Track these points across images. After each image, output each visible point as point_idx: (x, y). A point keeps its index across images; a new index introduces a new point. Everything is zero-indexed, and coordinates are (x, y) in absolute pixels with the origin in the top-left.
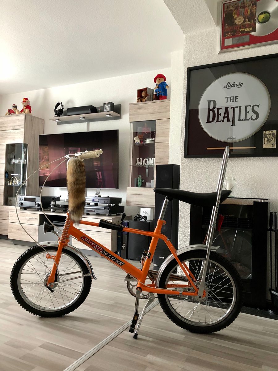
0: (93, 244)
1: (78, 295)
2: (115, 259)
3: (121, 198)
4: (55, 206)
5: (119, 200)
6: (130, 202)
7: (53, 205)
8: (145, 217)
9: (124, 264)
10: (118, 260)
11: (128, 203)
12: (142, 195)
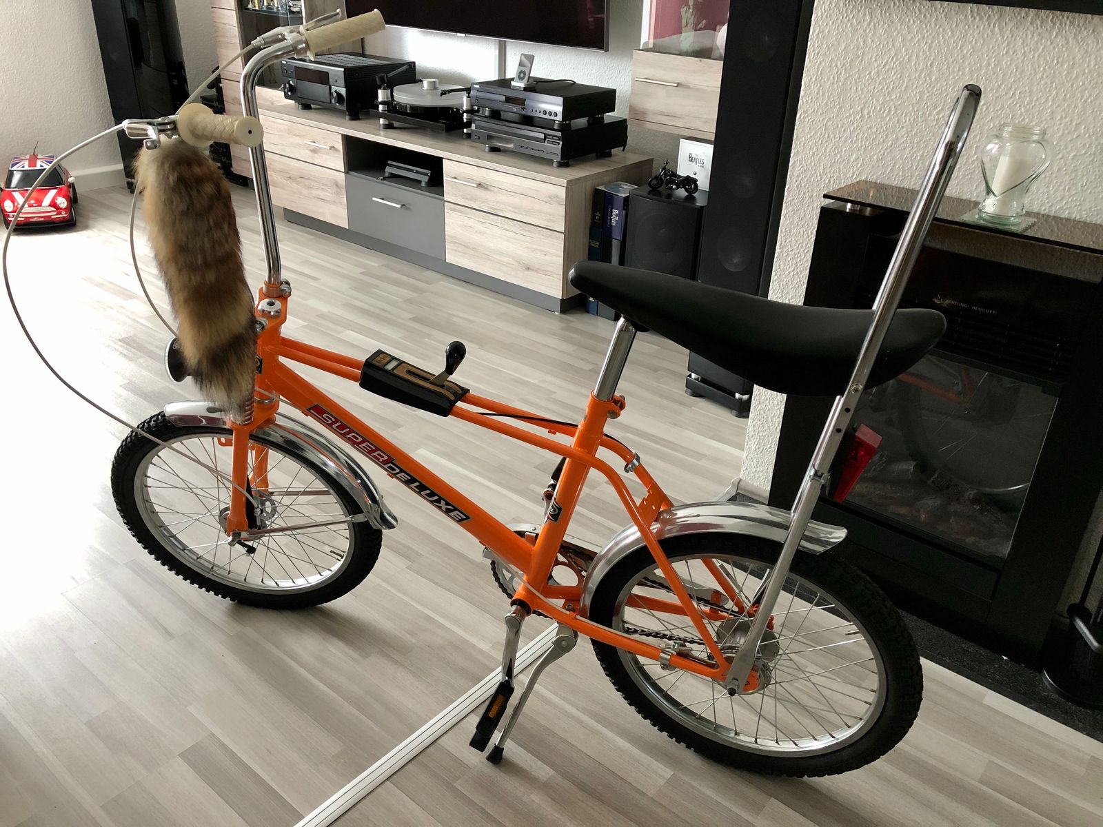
0: (353, 436)
1: (343, 560)
2: (436, 498)
3: (615, 90)
4: (390, 104)
5: (606, 98)
6: (644, 113)
7: (383, 103)
8: (689, 182)
9: (467, 518)
10: (447, 504)
11: (638, 114)
12: (687, 87)
